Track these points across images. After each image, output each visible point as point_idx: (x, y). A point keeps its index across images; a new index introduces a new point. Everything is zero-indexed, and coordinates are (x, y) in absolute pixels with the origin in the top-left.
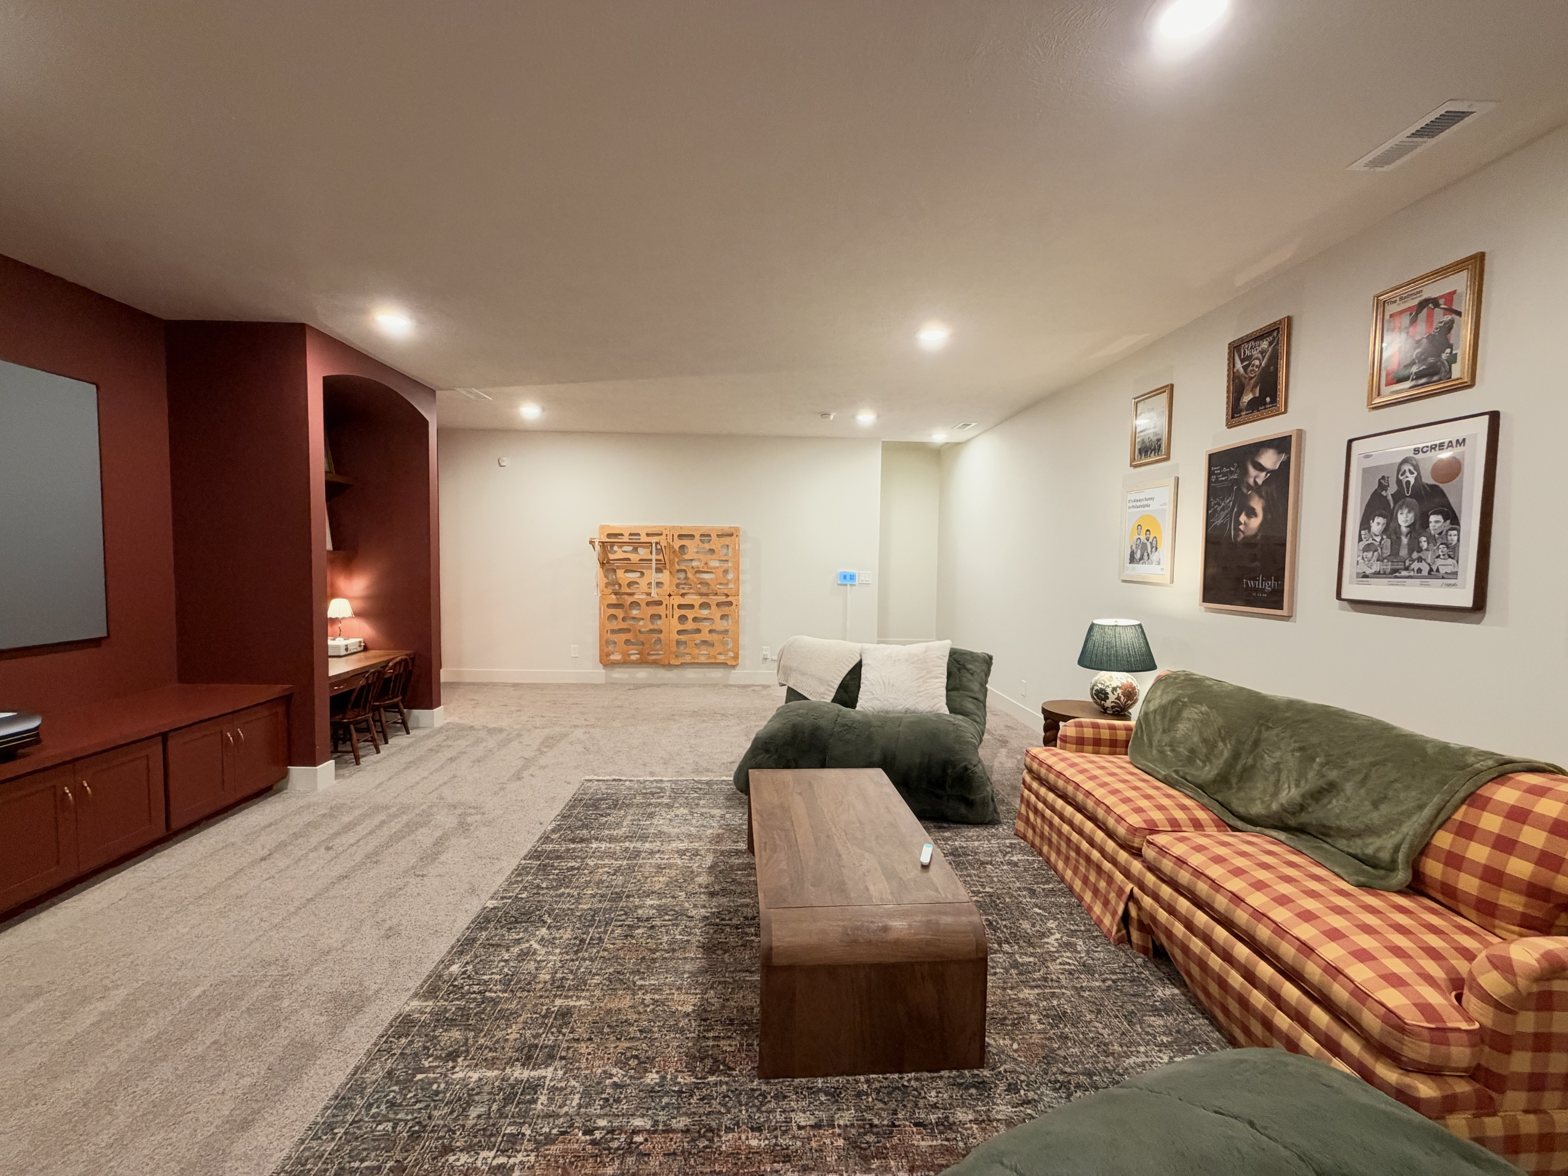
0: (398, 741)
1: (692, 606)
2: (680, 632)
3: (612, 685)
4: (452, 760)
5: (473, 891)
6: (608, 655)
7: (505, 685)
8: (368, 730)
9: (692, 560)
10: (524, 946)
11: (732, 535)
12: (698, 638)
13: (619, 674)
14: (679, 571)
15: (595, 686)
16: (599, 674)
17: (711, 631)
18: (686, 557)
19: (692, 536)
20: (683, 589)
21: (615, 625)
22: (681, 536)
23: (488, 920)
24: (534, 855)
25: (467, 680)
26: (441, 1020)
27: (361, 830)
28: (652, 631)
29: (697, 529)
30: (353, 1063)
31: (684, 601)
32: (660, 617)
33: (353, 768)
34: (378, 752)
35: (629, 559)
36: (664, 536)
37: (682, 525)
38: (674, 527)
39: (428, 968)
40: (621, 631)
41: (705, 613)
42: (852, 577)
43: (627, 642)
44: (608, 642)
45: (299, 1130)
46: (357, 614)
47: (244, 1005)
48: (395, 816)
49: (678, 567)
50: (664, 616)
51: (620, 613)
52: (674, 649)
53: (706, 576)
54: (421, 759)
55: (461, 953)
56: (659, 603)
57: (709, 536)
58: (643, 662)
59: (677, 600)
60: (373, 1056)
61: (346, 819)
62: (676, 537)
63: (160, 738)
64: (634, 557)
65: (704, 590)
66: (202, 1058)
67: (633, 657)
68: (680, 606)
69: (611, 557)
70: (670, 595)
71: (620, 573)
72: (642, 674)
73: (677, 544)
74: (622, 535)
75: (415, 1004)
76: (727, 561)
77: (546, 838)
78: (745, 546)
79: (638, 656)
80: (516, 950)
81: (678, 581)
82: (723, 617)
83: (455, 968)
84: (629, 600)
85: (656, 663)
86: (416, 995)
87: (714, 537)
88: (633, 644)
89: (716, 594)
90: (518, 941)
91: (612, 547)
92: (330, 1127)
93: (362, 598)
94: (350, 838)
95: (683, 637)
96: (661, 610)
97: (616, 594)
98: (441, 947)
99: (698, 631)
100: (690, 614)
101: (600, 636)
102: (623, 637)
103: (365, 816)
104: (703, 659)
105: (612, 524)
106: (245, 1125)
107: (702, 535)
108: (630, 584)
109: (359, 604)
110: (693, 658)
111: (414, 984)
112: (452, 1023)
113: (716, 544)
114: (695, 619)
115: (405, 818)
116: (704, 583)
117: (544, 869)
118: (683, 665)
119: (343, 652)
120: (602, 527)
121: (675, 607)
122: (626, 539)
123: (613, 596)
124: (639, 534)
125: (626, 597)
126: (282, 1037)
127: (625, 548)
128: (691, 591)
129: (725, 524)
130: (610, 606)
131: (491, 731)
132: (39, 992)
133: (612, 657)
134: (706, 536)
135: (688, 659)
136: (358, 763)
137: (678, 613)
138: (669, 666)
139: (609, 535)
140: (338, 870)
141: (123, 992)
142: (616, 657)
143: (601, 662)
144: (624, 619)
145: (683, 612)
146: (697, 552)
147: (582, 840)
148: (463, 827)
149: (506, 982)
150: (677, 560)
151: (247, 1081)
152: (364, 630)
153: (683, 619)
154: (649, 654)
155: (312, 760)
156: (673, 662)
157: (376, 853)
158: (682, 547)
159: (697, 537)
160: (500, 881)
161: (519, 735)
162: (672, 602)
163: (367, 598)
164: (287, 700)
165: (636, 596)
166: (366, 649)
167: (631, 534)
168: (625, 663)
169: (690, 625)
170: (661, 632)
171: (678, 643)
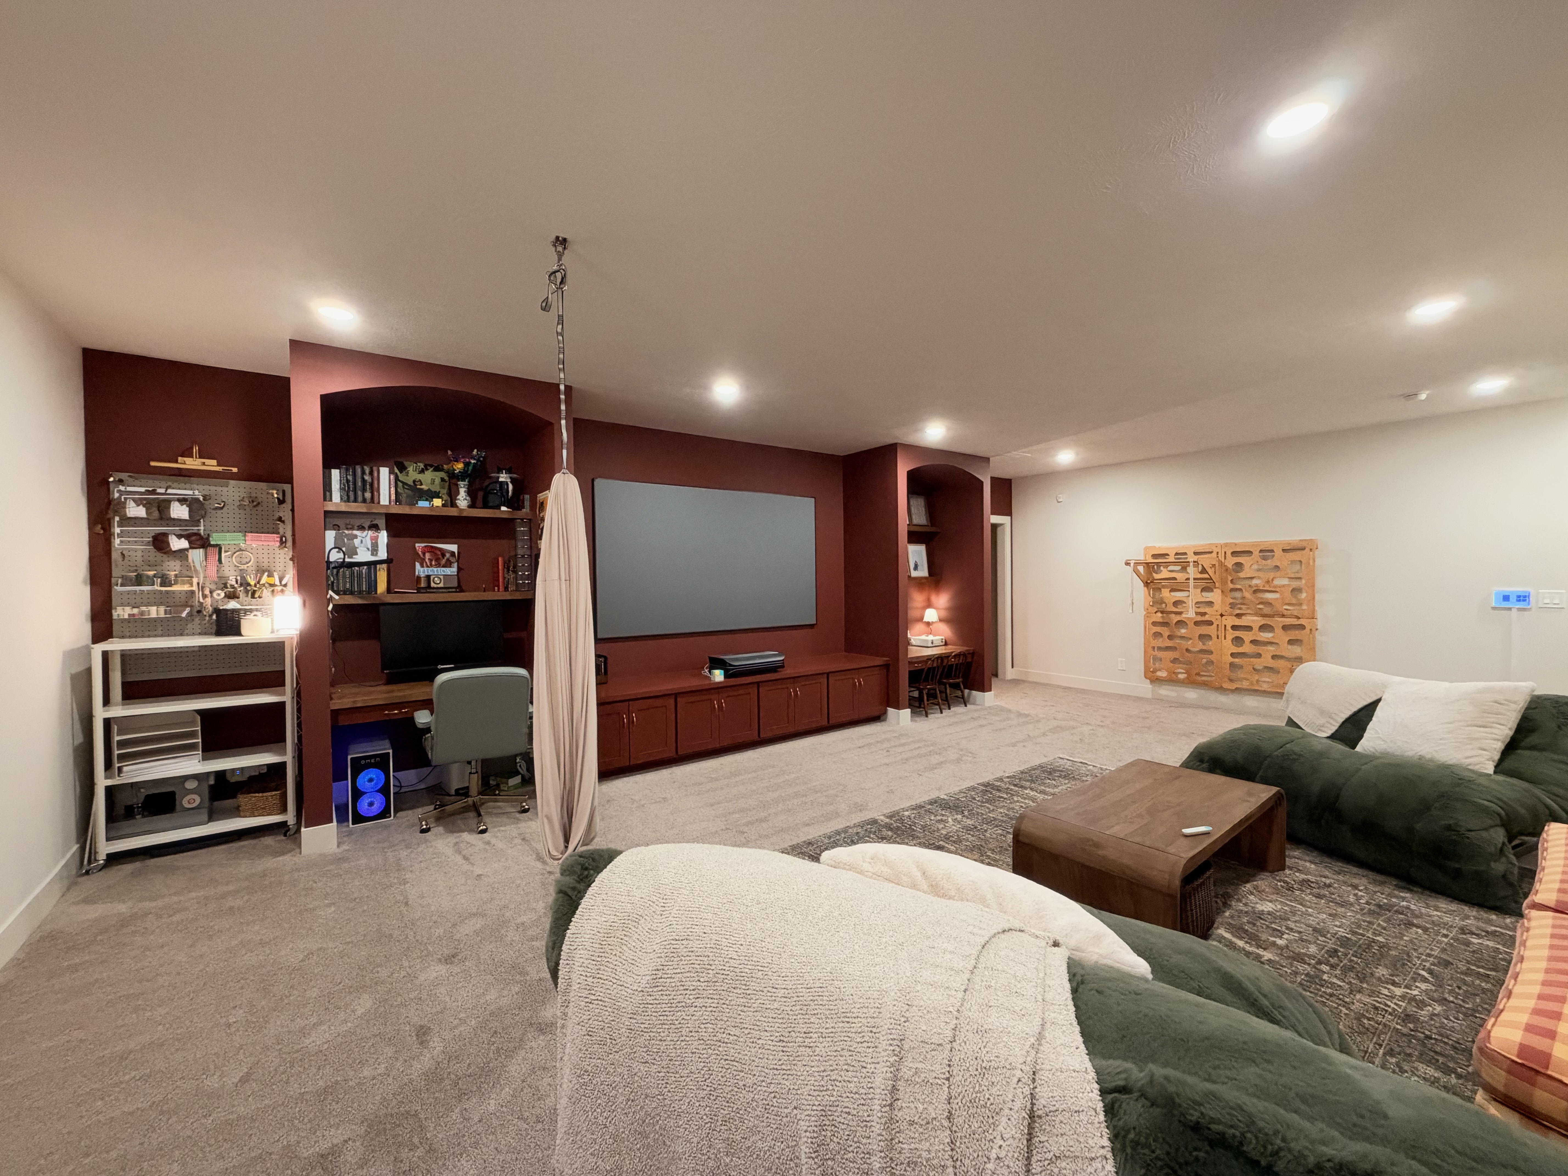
0: (958, 710)
1: (1249, 628)
2: (1232, 655)
3: (1157, 700)
4: (981, 726)
5: (939, 789)
6: (1154, 672)
7: (1059, 687)
8: (935, 697)
9: (1252, 578)
10: (944, 818)
11: (1304, 549)
12: (1259, 663)
13: (1165, 691)
14: (1232, 590)
15: (1138, 699)
16: (1145, 688)
17: (1274, 657)
18: (1242, 575)
19: (1249, 553)
20: (1240, 609)
21: (1160, 643)
22: (1234, 553)
23: (936, 802)
24: (987, 785)
25: (1030, 680)
26: (889, 827)
27: (907, 748)
28: (1202, 651)
29: (1256, 545)
30: (848, 824)
31: (1238, 622)
32: (1209, 637)
33: (924, 718)
34: (942, 713)
35: (1175, 579)
36: (1214, 555)
37: (1236, 542)
38: (1226, 545)
39: (897, 808)
40: (1168, 648)
41: (1266, 636)
42: (1523, 598)
43: (1175, 661)
44: (1155, 659)
45: (821, 833)
46: (941, 620)
47: (825, 794)
48: (928, 746)
49: (1231, 586)
50: (1214, 636)
51: (1166, 632)
52: (1227, 672)
53: (1269, 596)
54: (962, 722)
55: (913, 809)
56: (1210, 623)
57: (1272, 551)
58: (1192, 682)
59: (1230, 621)
60: (855, 826)
61: (904, 741)
62: (1229, 554)
63: (825, 676)
64: (1181, 577)
65: (1267, 610)
66: (806, 803)
67: (1181, 676)
68: (1234, 628)
69: (1156, 576)
70: (1222, 615)
71: (1165, 593)
72: (1191, 694)
73: (1230, 562)
74: (1168, 555)
75: (882, 818)
76: (1300, 578)
77: (1001, 779)
78: (1321, 561)
79: (1186, 675)
80: (939, 818)
81: (1232, 601)
82: (1291, 642)
83: (906, 813)
84: (1175, 618)
85: (1205, 685)
86: (884, 815)
87: (1278, 552)
88: (1181, 662)
89: (1283, 616)
90: (943, 815)
91: (1159, 567)
92: (830, 838)
93: (946, 609)
94: (900, 750)
95: (1237, 660)
96: (1211, 630)
97: (1162, 612)
98: (907, 804)
99: (1259, 655)
100: (1247, 636)
101: (1145, 652)
102: (1171, 655)
103: (914, 742)
104: (1265, 687)
105: (1157, 545)
106: (808, 825)
107: (1261, 551)
108: (1176, 603)
109: (944, 614)
110: (1252, 684)
111: (887, 811)
112: (891, 829)
113: (1279, 558)
114: (1253, 642)
115: (932, 748)
116: (1267, 603)
117: (985, 792)
118: (1238, 690)
119: (930, 645)
120: (1146, 549)
121: (1228, 628)
122: (1171, 559)
123: (1159, 614)
124: (1185, 554)
125: (1173, 616)
126: (831, 808)
127: (1171, 568)
128: (1249, 611)
129: (1293, 537)
130: (1155, 624)
131: (1020, 715)
132: (773, 767)
133: (1159, 674)
134: (1267, 552)
135: (1245, 684)
136: (927, 716)
137: (1231, 634)
138: (1220, 689)
139: (1155, 556)
140: (886, 761)
141: (794, 775)
142: (1163, 674)
143: (1146, 677)
144: (1170, 637)
145: (1238, 633)
146: (1259, 570)
147: (1022, 787)
148: (959, 760)
149: (924, 827)
150: (1230, 578)
151: (815, 815)
152: (944, 632)
153: (1238, 641)
154: (1198, 674)
155: (898, 707)
156: (1225, 686)
157: (907, 760)
158: (1239, 565)
159: (1256, 553)
160: (957, 789)
161: (1038, 721)
162: (1224, 622)
163: (948, 609)
164: (887, 666)
165: (1184, 616)
166: (946, 644)
167: (1177, 554)
168: (1172, 680)
169: (1247, 648)
170: (1211, 652)
171: (1232, 665)
